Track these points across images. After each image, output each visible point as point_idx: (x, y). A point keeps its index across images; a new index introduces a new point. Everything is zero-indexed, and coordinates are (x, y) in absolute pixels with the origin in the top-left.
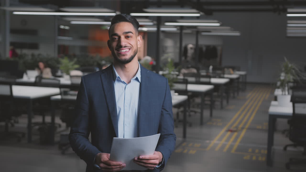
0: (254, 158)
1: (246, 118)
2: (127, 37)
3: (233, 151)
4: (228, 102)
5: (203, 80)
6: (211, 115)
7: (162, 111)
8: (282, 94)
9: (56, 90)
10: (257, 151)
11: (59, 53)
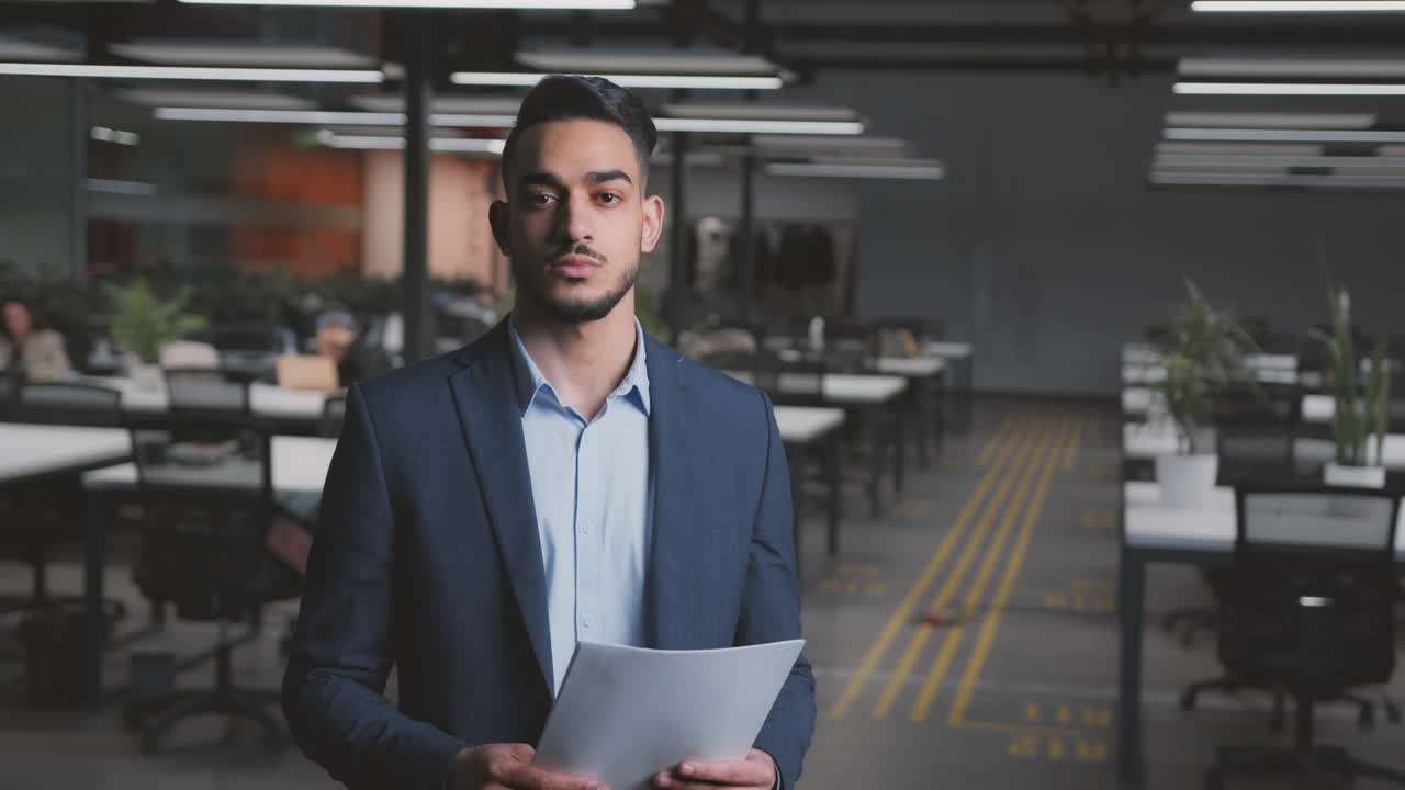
0: (1056, 750)
1: (992, 557)
2: (600, 198)
3: (954, 719)
4: (898, 485)
5: (790, 383)
6: (832, 546)
7: (752, 557)
8: (1180, 453)
9: (115, 440)
10: (1063, 715)
11: (92, 256)
